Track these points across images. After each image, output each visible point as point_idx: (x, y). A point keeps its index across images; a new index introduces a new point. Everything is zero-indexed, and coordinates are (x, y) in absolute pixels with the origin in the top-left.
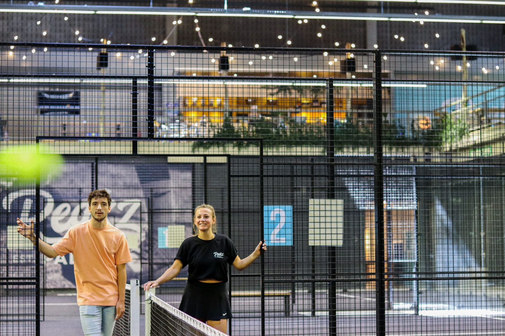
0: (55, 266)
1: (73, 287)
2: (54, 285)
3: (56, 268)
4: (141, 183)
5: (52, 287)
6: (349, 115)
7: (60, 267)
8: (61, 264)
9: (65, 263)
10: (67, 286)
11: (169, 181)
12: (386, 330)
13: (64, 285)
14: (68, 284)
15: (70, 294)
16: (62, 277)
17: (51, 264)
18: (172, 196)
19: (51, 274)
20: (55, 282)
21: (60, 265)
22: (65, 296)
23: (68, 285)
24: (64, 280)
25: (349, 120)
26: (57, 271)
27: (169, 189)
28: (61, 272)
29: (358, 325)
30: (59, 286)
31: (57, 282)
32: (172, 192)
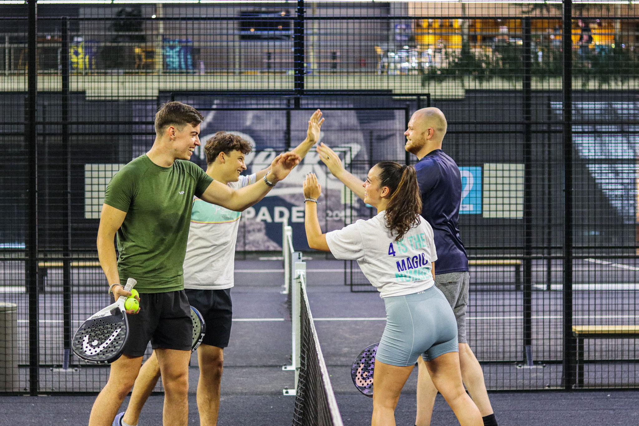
0: (258, 223)
1: (279, 249)
2: (256, 247)
3: (259, 227)
4: (361, 123)
5: (254, 249)
6: (617, 38)
7: (263, 226)
8: (265, 221)
9: (269, 220)
10: (271, 248)
11: (395, 121)
12: (573, 308)
13: (268, 247)
14: (272, 246)
15: (274, 258)
16: (266, 238)
17: (253, 221)
18: (398, 141)
19: (252, 233)
20: (258, 243)
21: (263, 223)
22: (268, 261)
23: (274, 247)
24: (268, 241)
25: (618, 44)
26: (259, 230)
27: (395, 132)
28: (264, 231)
29: (592, 302)
30: (262, 248)
31: (260, 243)
32: (398, 135)
